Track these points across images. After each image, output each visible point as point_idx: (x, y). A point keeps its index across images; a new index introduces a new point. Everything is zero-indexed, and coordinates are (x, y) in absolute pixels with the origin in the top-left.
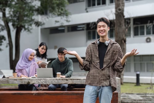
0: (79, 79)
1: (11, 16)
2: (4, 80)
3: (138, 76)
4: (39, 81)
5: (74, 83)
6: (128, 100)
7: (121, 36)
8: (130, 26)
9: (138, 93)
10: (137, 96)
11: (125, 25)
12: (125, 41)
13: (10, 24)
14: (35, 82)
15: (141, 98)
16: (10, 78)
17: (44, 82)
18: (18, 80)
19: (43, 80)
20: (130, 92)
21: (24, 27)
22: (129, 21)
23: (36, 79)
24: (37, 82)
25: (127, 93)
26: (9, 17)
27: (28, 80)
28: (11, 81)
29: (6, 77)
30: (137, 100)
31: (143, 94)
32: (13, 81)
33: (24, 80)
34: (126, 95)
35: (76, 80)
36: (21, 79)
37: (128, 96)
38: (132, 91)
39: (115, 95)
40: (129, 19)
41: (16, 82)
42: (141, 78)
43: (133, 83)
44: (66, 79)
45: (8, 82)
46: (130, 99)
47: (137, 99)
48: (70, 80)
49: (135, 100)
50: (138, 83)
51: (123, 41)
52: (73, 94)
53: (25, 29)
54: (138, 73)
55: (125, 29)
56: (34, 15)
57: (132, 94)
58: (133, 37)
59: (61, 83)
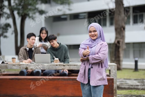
0: (76, 65)
1: (16, 4)
2: (3, 66)
3: (136, 62)
4: (37, 67)
5: (71, 69)
6: (126, 85)
7: (121, 24)
8: (129, 14)
9: (135, 78)
10: (135, 81)
11: (124, 14)
12: (124, 29)
13: (16, 13)
14: (33, 68)
15: (138, 84)
16: (8, 64)
17: (41, 67)
18: (16, 65)
19: (41, 66)
20: (128, 78)
21: (28, 15)
22: (128, 10)
23: (34, 65)
24: (34, 67)
25: (125, 79)
26: (14, 6)
27: (26, 66)
28: (9, 66)
29: (5, 62)
30: (135, 86)
31: (140, 80)
32: (11, 66)
33: (22, 66)
34: (124, 80)
35: (73, 66)
36: (19, 65)
37: (126, 82)
38: (130, 77)
39: (111, 81)
40: (129, 8)
41: (15, 67)
42: (139, 64)
43: (132, 69)
44: (64, 65)
45: (6, 67)
46: (128, 84)
47: (134, 84)
48: (67, 66)
49: (132, 86)
50: (136, 69)
51: (122, 29)
52: (69, 80)
53: (30, 17)
54: (137, 59)
55: (124, 17)
56: (37, 4)
57: (130, 79)
58: (133, 24)
59: (58, 69)
